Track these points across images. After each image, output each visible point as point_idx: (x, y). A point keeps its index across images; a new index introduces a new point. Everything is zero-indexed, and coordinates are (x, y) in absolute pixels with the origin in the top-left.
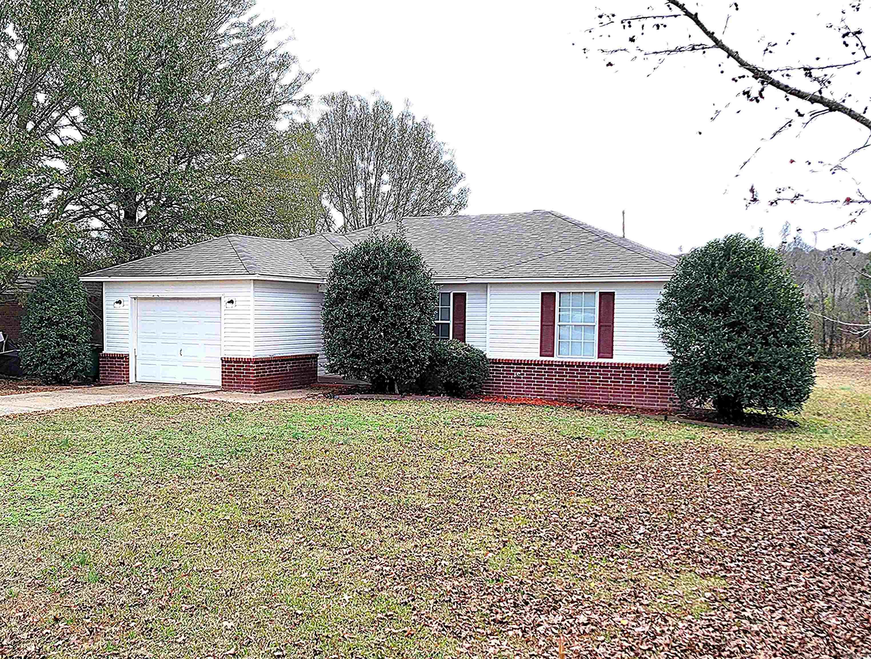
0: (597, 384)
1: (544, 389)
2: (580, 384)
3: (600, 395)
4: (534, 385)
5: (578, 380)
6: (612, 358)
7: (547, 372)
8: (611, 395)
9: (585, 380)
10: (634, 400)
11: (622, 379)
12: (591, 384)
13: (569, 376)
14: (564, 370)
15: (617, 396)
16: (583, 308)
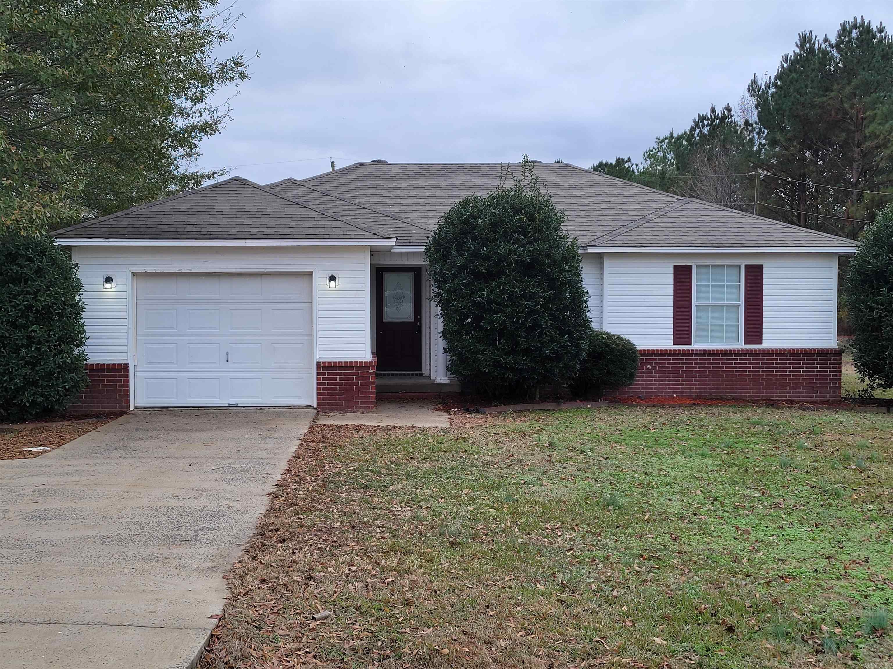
0: (747, 376)
1: (682, 384)
2: (726, 376)
3: (750, 388)
4: (669, 380)
5: (723, 372)
6: (761, 343)
7: (684, 364)
8: (763, 388)
9: (732, 372)
10: (789, 392)
11: (776, 368)
12: (740, 376)
13: (713, 368)
14: (707, 360)
15: (770, 388)
16: (726, 284)
